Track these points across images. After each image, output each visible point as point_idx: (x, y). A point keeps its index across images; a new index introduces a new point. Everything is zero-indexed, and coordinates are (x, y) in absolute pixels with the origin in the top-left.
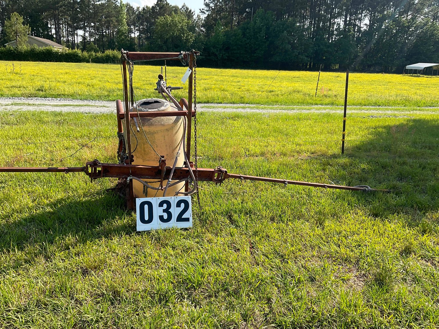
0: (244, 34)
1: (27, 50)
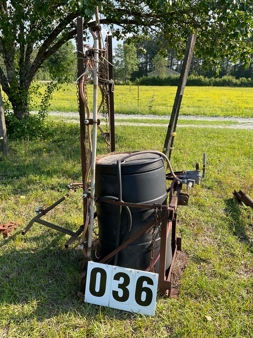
1: (166, 78)
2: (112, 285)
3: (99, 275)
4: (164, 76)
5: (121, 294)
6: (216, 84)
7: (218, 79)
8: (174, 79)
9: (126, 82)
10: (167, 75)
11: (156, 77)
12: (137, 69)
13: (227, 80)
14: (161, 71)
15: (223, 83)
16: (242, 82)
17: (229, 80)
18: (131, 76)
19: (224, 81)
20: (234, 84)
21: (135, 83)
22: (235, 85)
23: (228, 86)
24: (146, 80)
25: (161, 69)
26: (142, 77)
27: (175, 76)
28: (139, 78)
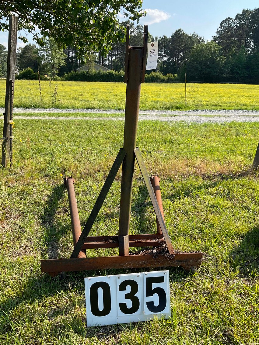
1: (95, 73)
3: (100, 291)
4: (94, 71)
5: (129, 304)
7: (146, 76)
8: (104, 74)
9: (53, 77)
10: (96, 71)
11: (85, 72)
12: (64, 64)
13: (155, 76)
14: (90, 67)
15: (152, 79)
16: (169, 78)
17: (157, 77)
18: (58, 71)
19: (153, 77)
20: (161, 80)
21: (63, 78)
22: (163, 81)
23: (156, 82)
24: (75, 75)
25: (90, 65)
26: (70, 72)
27: (105, 72)
28: (67, 73)
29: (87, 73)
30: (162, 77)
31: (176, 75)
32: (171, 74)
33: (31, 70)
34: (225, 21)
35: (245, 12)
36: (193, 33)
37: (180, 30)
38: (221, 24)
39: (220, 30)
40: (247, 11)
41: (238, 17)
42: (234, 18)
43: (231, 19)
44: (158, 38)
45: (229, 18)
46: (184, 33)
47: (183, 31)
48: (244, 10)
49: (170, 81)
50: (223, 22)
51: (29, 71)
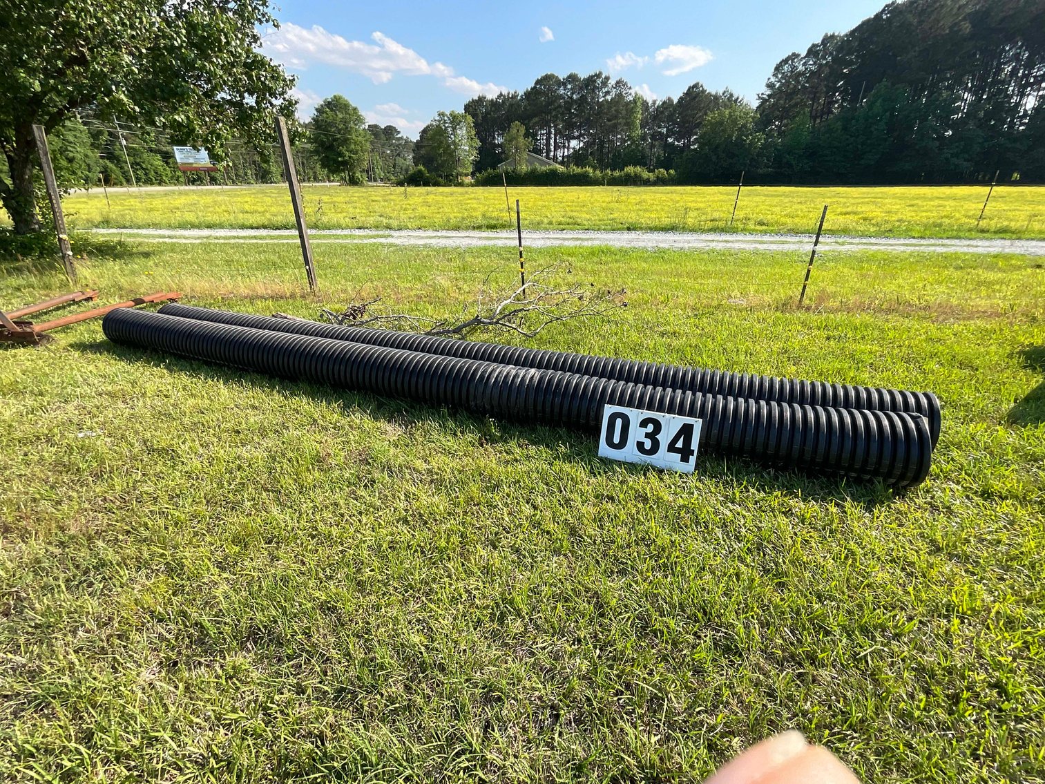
0: (845, 129)
1: (527, 172)
2: (637, 433)
3: (619, 422)
4: (524, 168)
5: (648, 444)
6: (614, 182)
7: (617, 173)
8: (542, 173)
9: (458, 180)
10: (529, 167)
11: (510, 170)
12: (476, 157)
13: (633, 175)
14: (519, 160)
15: (626, 179)
16: (658, 177)
17: (635, 175)
19: (628, 175)
20: (644, 181)
22: (647, 183)
25: (519, 157)
26: (486, 170)
27: (544, 168)
28: (480, 173)
29: (513, 172)
30: (646, 174)
31: (672, 171)
32: (662, 170)
33: (423, 169)
34: (785, 61)
35: (827, 39)
36: (724, 89)
37: (696, 86)
38: (777, 69)
39: (773, 79)
40: (833, 36)
41: (812, 52)
42: (803, 54)
43: (799, 55)
44: (657, 103)
45: (794, 54)
46: (704, 91)
47: (702, 86)
48: (826, 35)
49: (660, 182)
50: (781, 63)
51: (420, 171)
